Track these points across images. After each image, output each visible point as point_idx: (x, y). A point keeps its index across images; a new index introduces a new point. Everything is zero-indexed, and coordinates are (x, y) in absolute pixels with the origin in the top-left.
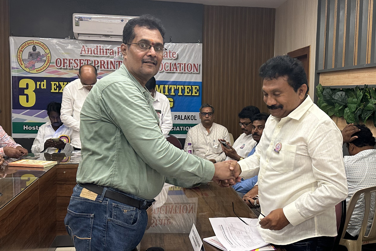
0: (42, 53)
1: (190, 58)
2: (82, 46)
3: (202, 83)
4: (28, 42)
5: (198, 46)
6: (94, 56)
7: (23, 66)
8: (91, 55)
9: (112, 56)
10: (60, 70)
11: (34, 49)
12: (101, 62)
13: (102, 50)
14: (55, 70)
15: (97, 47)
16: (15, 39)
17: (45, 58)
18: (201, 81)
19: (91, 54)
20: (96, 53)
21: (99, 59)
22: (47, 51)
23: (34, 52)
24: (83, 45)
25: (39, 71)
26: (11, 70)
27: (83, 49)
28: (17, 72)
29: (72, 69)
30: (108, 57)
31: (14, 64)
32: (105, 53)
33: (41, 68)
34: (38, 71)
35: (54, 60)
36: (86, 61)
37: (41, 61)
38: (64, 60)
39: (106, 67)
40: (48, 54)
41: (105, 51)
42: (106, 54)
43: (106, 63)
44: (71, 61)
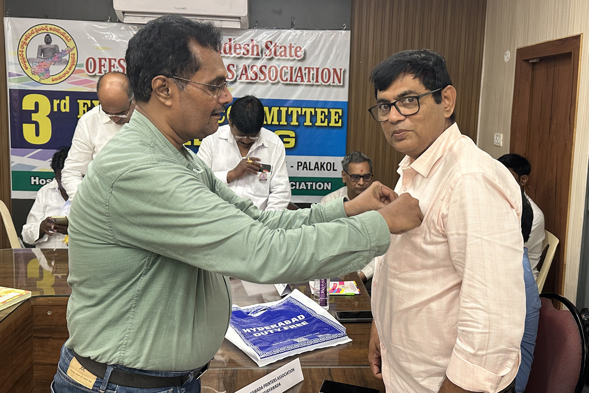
0: (62, 47)
1: (327, 57)
3: (349, 103)
4: (37, 27)
5: (344, 36)
10: (93, 79)
11: (48, 40)
14: (84, 78)
16: (14, 21)
17: (67, 57)
18: (347, 100)
22: (71, 44)
23: (48, 46)
25: (56, 79)
26: (8, 78)
28: (19, 82)
31: (12, 66)
33: (61, 74)
35: (82, 61)
37: (60, 62)
38: (100, 59)
40: (72, 49)
44: (113, 62)
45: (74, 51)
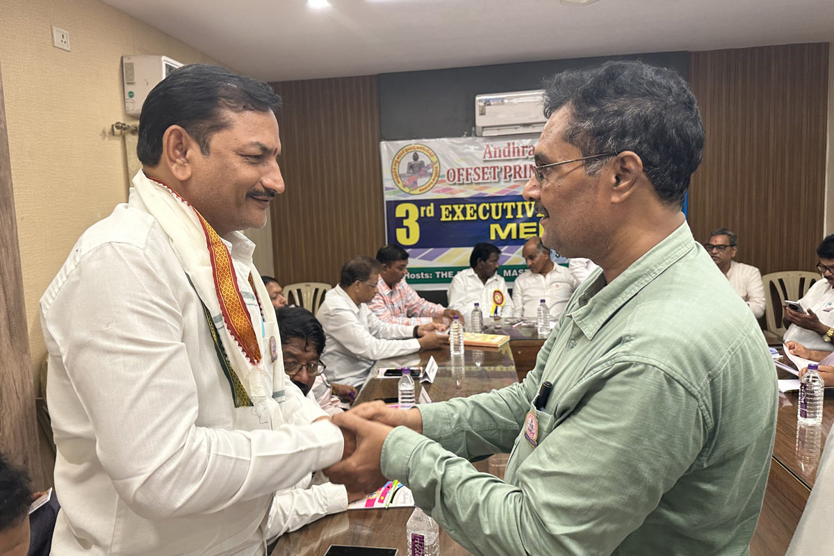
0: (427, 162)
2: (485, 147)
4: (407, 148)
6: (504, 160)
7: (401, 185)
8: (500, 158)
10: (453, 187)
11: (416, 157)
12: (515, 169)
13: (516, 150)
14: (445, 187)
15: (509, 144)
16: (388, 145)
17: (431, 171)
19: (500, 156)
20: (507, 154)
22: (434, 159)
23: (416, 162)
24: (487, 143)
26: (385, 192)
27: (487, 151)
28: (393, 195)
29: (472, 183)
31: (388, 182)
32: (521, 154)
33: (427, 185)
34: (423, 191)
35: (444, 172)
36: (492, 169)
37: (426, 174)
38: (459, 170)
40: (435, 164)
41: (521, 149)
42: (523, 155)
43: (523, 169)
44: (470, 170)
45: (437, 165)
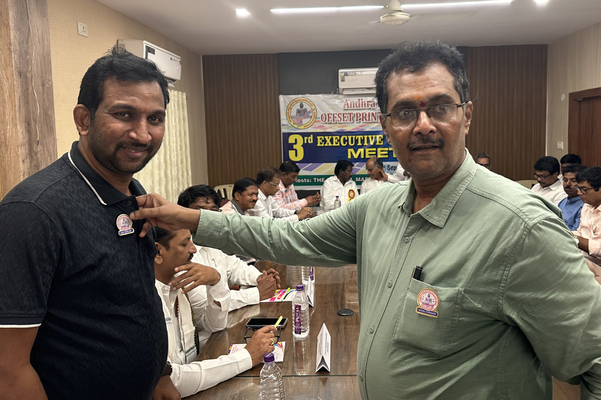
0: (309, 109)
2: (345, 101)
4: (295, 100)
6: (356, 109)
9: (373, 108)
10: (325, 125)
11: (302, 106)
12: (363, 115)
13: (364, 103)
14: (320, 125)
15: (359, 100)
16: (283, 97)
17: (311, 114)
19: (354, 107)
20: (358, 105)
21: (361, 112)
22: (313, 107)
23: (301, 109)
24: (346, 99)
25: (306, 126)
26: (282, 127)
27: (346, 104)
29: (336, 123)
30: (370, 109)
31: (284, 121)
32: (366, 106)
33: (308, 124)
35: (319, 116)
36: (349, 114)
37: (308, 117)
38: (328, 114)
39: (368, 119)
40: (314, 110)
41: (366, 103)
42: (368, 106)
43: (368, 115)
44: (335, 115)
45: (315, 111)
